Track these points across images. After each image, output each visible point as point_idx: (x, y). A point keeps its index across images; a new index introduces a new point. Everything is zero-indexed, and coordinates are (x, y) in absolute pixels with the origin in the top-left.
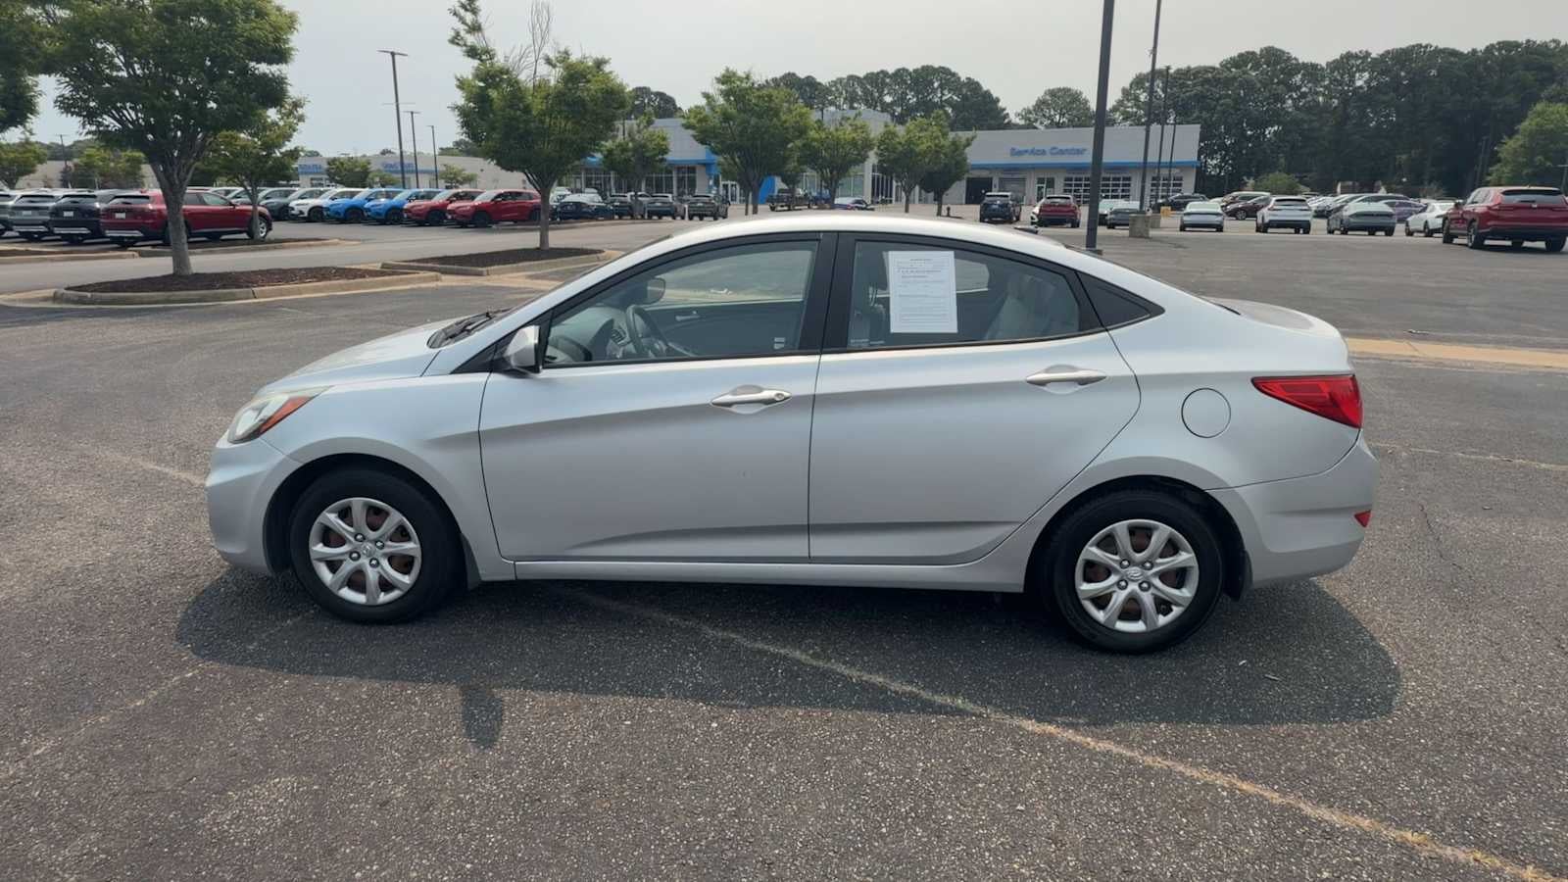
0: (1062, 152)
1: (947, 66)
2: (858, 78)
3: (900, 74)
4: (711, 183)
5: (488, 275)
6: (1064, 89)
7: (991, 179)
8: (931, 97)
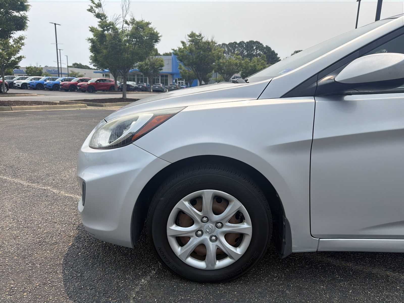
1: (258, 41)
2: (226, 44)
3: (241, 43)
4: (174, 81)
5: (105, 106)
8: (252, 52)
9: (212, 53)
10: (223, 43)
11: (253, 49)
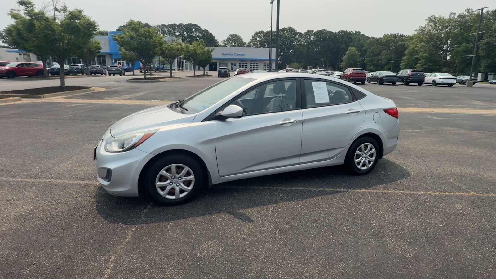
0: (238, 55)
1: (196, 24)
2: (166, 25)
3: (180, 26)
5: (44, 98)
6: (235, 35)
7: (217, 63)
8: (192, 34)
9: (153, 40)
10: (162, 24)
11: (193, 31)
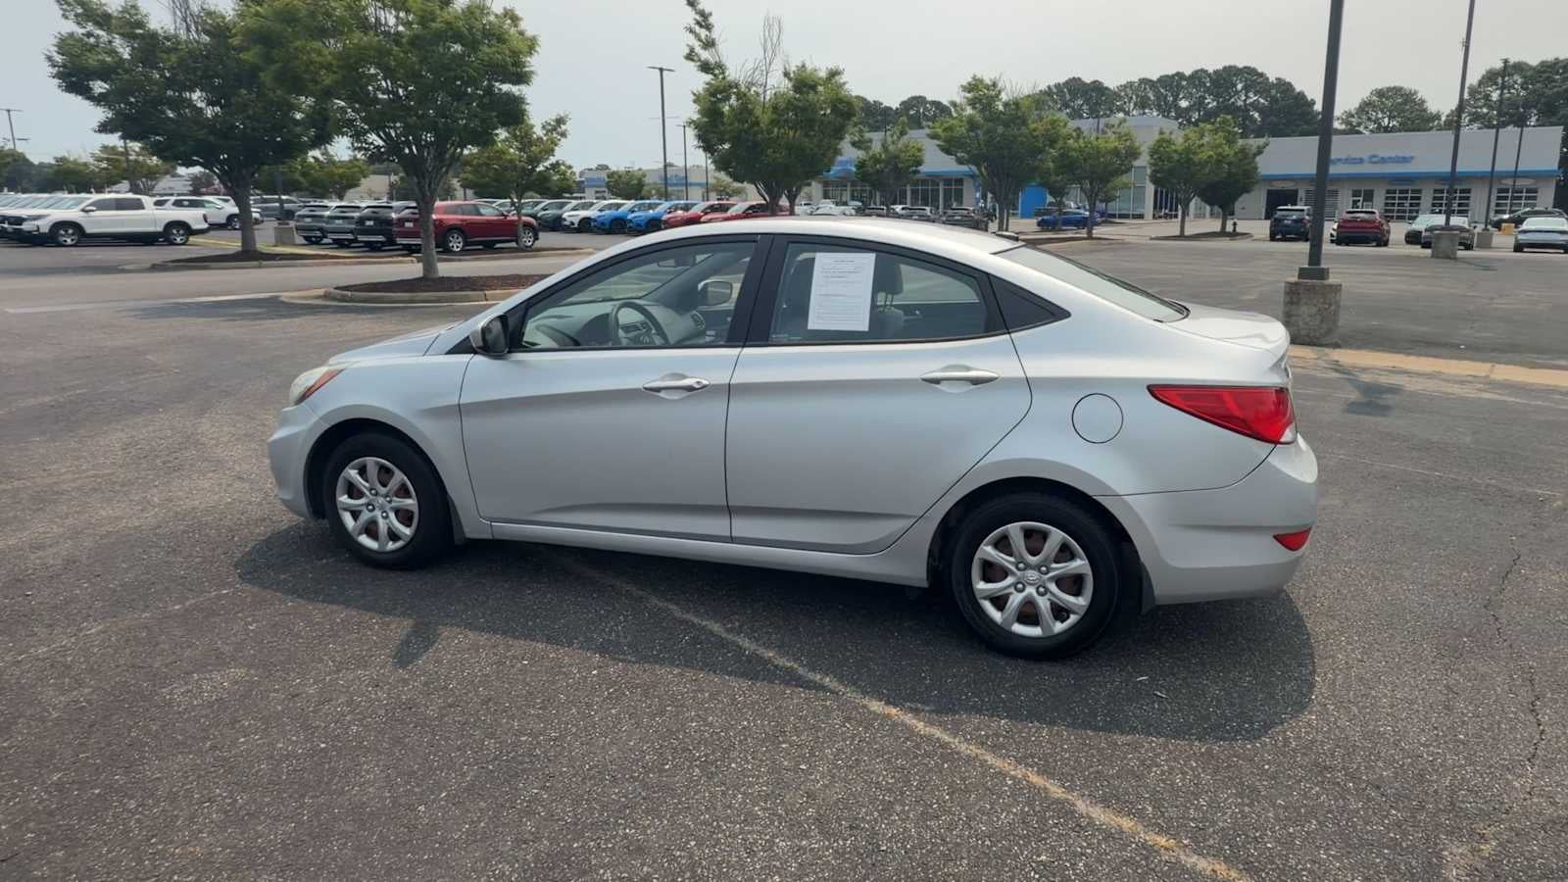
0: (1383, 161)
1: (1252, 65)
2: (1151, 81)
3: (1198, 77)
4: (978, 195)
6: (1394, 88)
7: (1296, 191)
8: (1233, 100)
11: (1236, 91)
